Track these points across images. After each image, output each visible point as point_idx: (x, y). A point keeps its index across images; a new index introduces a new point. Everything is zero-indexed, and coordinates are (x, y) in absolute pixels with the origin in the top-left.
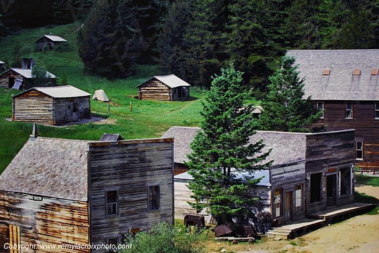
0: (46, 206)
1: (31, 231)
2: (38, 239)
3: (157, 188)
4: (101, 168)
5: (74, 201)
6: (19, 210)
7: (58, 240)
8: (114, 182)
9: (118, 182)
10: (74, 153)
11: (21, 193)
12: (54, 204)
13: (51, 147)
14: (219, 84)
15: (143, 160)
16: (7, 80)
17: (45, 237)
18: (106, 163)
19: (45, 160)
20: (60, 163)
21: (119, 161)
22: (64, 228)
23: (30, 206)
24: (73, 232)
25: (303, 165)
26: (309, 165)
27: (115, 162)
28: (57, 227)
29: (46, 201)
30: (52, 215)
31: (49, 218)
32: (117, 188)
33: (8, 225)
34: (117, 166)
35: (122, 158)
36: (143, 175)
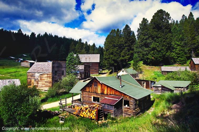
0: (41, 74)
1: (37, 80)
2: (39, 81)
3: (63, 71)
4: (54, 66)
5: (48, 73)
6: (34, 76)
7: (44, 81)
8: (56, 69)
9: (57, 69)
10: (46, 64)
11: (35, 72)
12: (43, 74)
13: (41, 64)
14: (70, 55)
15: (61, 65)
16: (17, 60)
17: (41, 81)
18: (55, 65)
19: (40, 66)
20: (44, 66)
21: (57, 65)
22: (46, 78)
23: (37, 75)
24: (48, 79)
25: (84, 70)
26: (85, 70)
27: (56, 65)
28: (44, 78)
29: (41, 73)
30: (43, 76)
31: (42, 77)
32: (57, 70)
33: (31, 79)
34: (57, 66)
35: (58, 64)
36: (61, 68)
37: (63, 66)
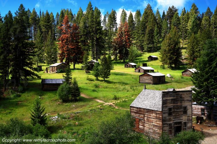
1: (143, 120)
3: (186, 107)
4: (167, 100)
7: (152, 124)
8: (170, 105)
9: (172, 105)
10: (157, 95)
15: (181, 97)
17: (147, 123)
18: (168, 98)
27: (171, 98)
28: (152, 119)
30: (150, 115)
32: (172, 107)
33: (135, 118)
34: (172, 100)
35: (174, 97)
36: (181, 103)
37: (186, 99)
